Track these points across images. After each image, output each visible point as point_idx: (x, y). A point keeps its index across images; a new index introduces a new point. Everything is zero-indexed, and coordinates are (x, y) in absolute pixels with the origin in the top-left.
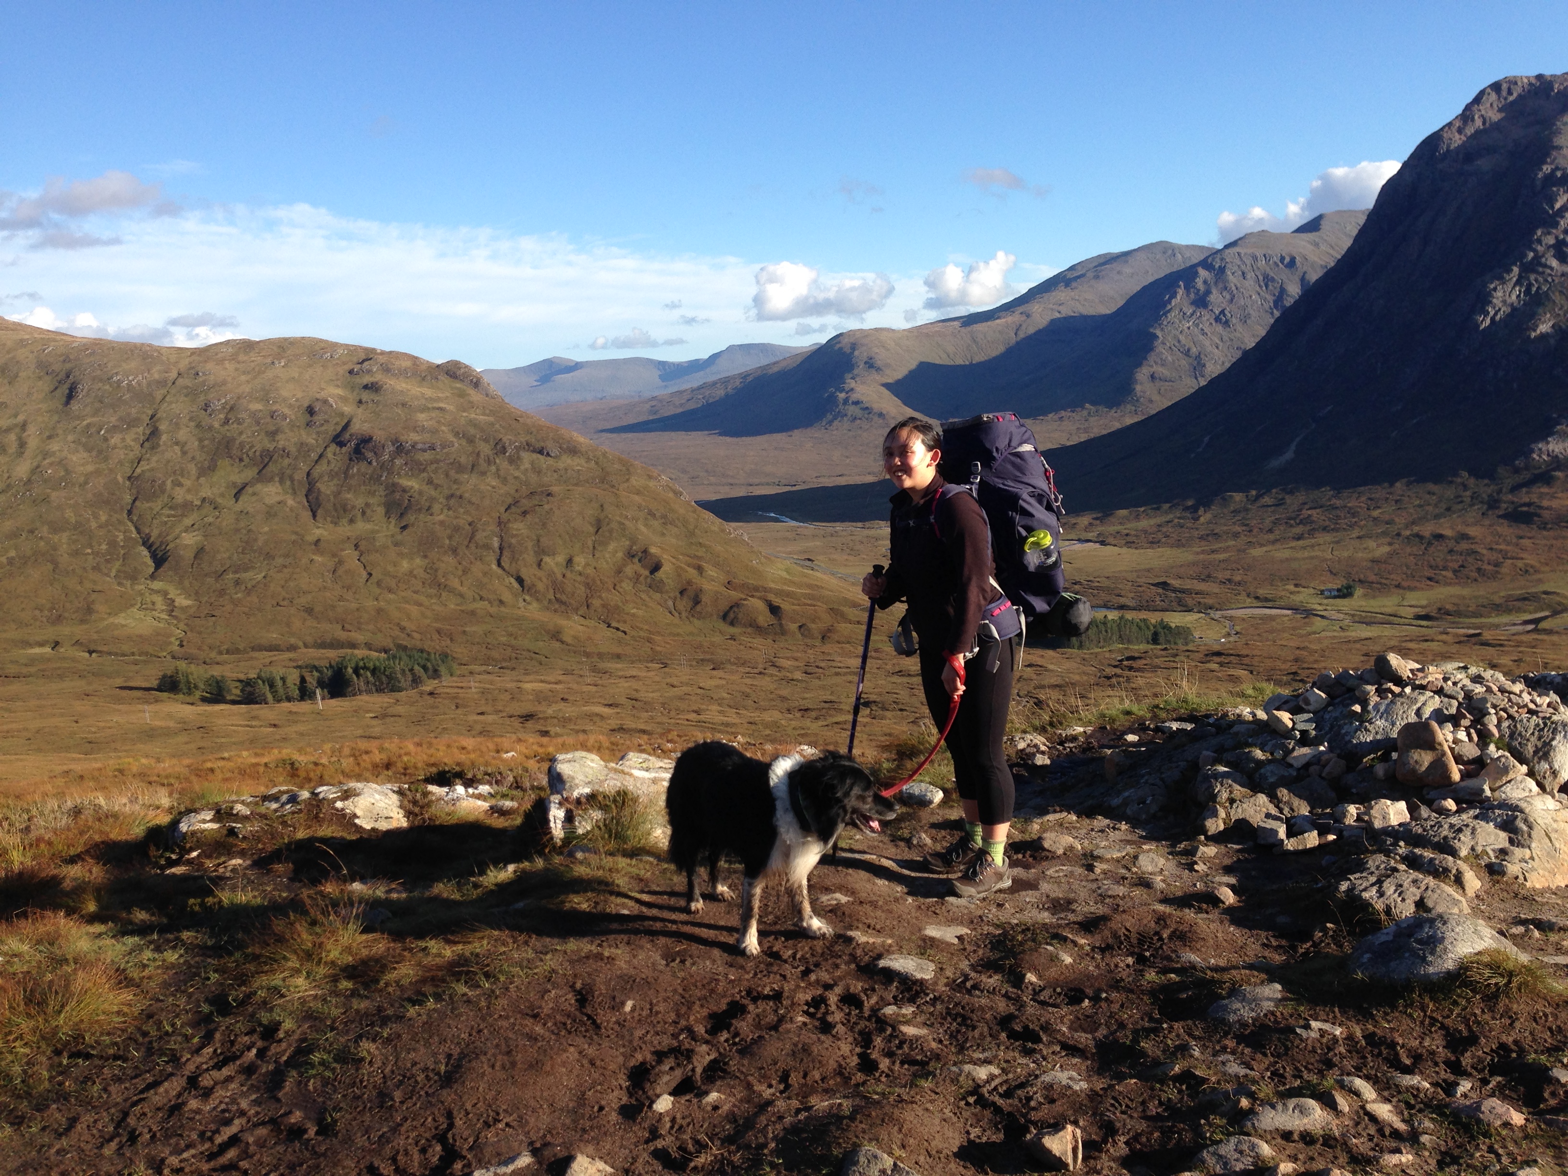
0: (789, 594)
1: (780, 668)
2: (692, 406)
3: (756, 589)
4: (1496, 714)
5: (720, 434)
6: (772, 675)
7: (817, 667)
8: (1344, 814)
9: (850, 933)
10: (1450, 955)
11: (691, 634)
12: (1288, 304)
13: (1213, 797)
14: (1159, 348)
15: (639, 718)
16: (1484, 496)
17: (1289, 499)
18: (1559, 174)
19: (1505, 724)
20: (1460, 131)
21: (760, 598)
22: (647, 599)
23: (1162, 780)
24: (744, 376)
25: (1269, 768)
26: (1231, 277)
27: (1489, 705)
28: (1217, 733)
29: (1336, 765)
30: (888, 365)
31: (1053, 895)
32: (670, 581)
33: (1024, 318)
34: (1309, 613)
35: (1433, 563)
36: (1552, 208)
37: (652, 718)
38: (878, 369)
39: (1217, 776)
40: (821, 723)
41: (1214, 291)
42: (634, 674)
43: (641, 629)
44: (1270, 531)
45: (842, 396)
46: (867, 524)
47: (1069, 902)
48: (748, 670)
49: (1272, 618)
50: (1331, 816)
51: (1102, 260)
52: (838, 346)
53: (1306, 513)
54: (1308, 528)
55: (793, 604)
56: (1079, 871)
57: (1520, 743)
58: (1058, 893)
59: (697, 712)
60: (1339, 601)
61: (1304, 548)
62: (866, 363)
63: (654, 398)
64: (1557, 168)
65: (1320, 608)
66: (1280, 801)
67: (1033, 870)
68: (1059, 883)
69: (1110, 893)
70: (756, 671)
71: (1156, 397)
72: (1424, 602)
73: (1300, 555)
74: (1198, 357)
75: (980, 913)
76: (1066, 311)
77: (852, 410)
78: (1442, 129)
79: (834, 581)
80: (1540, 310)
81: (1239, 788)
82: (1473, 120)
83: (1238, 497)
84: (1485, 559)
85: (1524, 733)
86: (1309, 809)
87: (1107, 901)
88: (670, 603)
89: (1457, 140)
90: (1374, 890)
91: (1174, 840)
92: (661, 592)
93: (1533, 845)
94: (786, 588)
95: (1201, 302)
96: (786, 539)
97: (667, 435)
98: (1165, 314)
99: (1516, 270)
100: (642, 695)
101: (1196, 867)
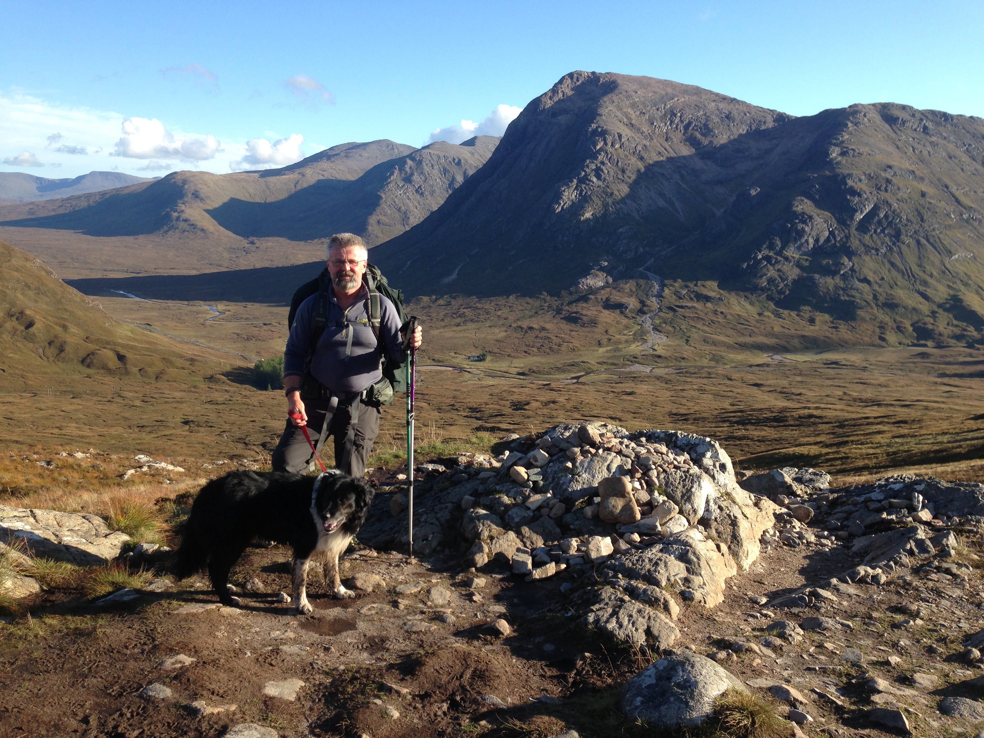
0: (132, 348)
1: (124, 398)
2: (61, 211)
3: (108, 343)
4: (656, 468)
5: (84, 233)
6: (118, 403)
7: (152, 397)
8: (569, 546)
9: (196, 704)
10: (706, 699)
11: (57, 373)
12: (456, 187)
13: (478, 535)
14: (383, 205)
15: (13, 432)
16: (555, 307)
17: (453, 302)
18: (600, 130)
19: (662, 476)
20: (551, 98)
21: (111, 349)
22: (22, 347)
23: (437, 519)
24: (103, 194)
25: (515, 510)
26: (425, 167)
27: (651, 463)
28: (469, 479)
29: (559, 508)
30: (208, 197)
31: (369, 634)
32: (41, 335)
33: (300, 176)
34: (462, 370)
35: (527, 343)
36: (595, 149)
37: (23, 432)
38: (202, 199)
39: (480, 518)
40: (153, 435)
41: (416, 174)
42: (11, 400)
43: (17, 368)
44: (443, 320)
45: (176, 214)
46: (191, 303)
47: (383, 640)
48: (100, 399)
49: (441, 372)
50: (559, 547)
51: (350, 146)
52: (173, 181)
53: (462, 311)
54: (463, 319)
55: (135, 354)
56: (387, 607)
57: (672, 490)
58: (372, 632)
59: (60, 428)
60: (478, 363)
61: (460, 331)
62: (193, 194)
63: (32, 203)
64: (599, 127)
65: (468, 367)
66: (523, 537)
67: (350, 610)
68: (372, 621)
69: (415, 629)
70: (105, 399)
71: (380, 235)
72: (522, 365)
73: (458, 335)
74: (405, 213)
75: (310, 660)
76: (327, 176)
77: (182, 225)
78: (541, 96)
79: (166, 339)
80: (587, 205)
81: (495, 527)
82: (558, 93)
83: (425, 299)
84: (554, 342)
85: (674, 483)
86: (543, 542)
87: (413, 636)
88: (41, 351)
89: (549, 104)
90: (614, 620)
91: (453, 571)
92: (33, 342)
93: (703, 573)
94: (131, 343)
95: (408, 180)
96: (131, 309)
97: (42, 230)
98: (387, 184)
99: (575, 181)
100: (16, 416)
101: (475, 598)
